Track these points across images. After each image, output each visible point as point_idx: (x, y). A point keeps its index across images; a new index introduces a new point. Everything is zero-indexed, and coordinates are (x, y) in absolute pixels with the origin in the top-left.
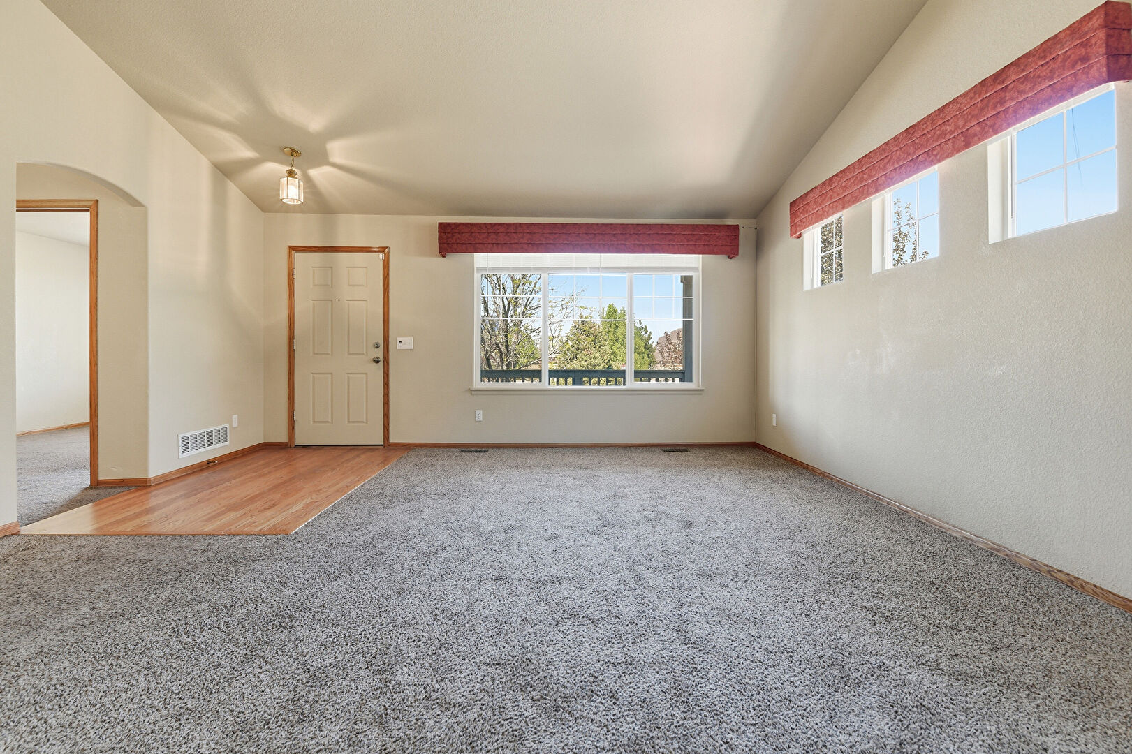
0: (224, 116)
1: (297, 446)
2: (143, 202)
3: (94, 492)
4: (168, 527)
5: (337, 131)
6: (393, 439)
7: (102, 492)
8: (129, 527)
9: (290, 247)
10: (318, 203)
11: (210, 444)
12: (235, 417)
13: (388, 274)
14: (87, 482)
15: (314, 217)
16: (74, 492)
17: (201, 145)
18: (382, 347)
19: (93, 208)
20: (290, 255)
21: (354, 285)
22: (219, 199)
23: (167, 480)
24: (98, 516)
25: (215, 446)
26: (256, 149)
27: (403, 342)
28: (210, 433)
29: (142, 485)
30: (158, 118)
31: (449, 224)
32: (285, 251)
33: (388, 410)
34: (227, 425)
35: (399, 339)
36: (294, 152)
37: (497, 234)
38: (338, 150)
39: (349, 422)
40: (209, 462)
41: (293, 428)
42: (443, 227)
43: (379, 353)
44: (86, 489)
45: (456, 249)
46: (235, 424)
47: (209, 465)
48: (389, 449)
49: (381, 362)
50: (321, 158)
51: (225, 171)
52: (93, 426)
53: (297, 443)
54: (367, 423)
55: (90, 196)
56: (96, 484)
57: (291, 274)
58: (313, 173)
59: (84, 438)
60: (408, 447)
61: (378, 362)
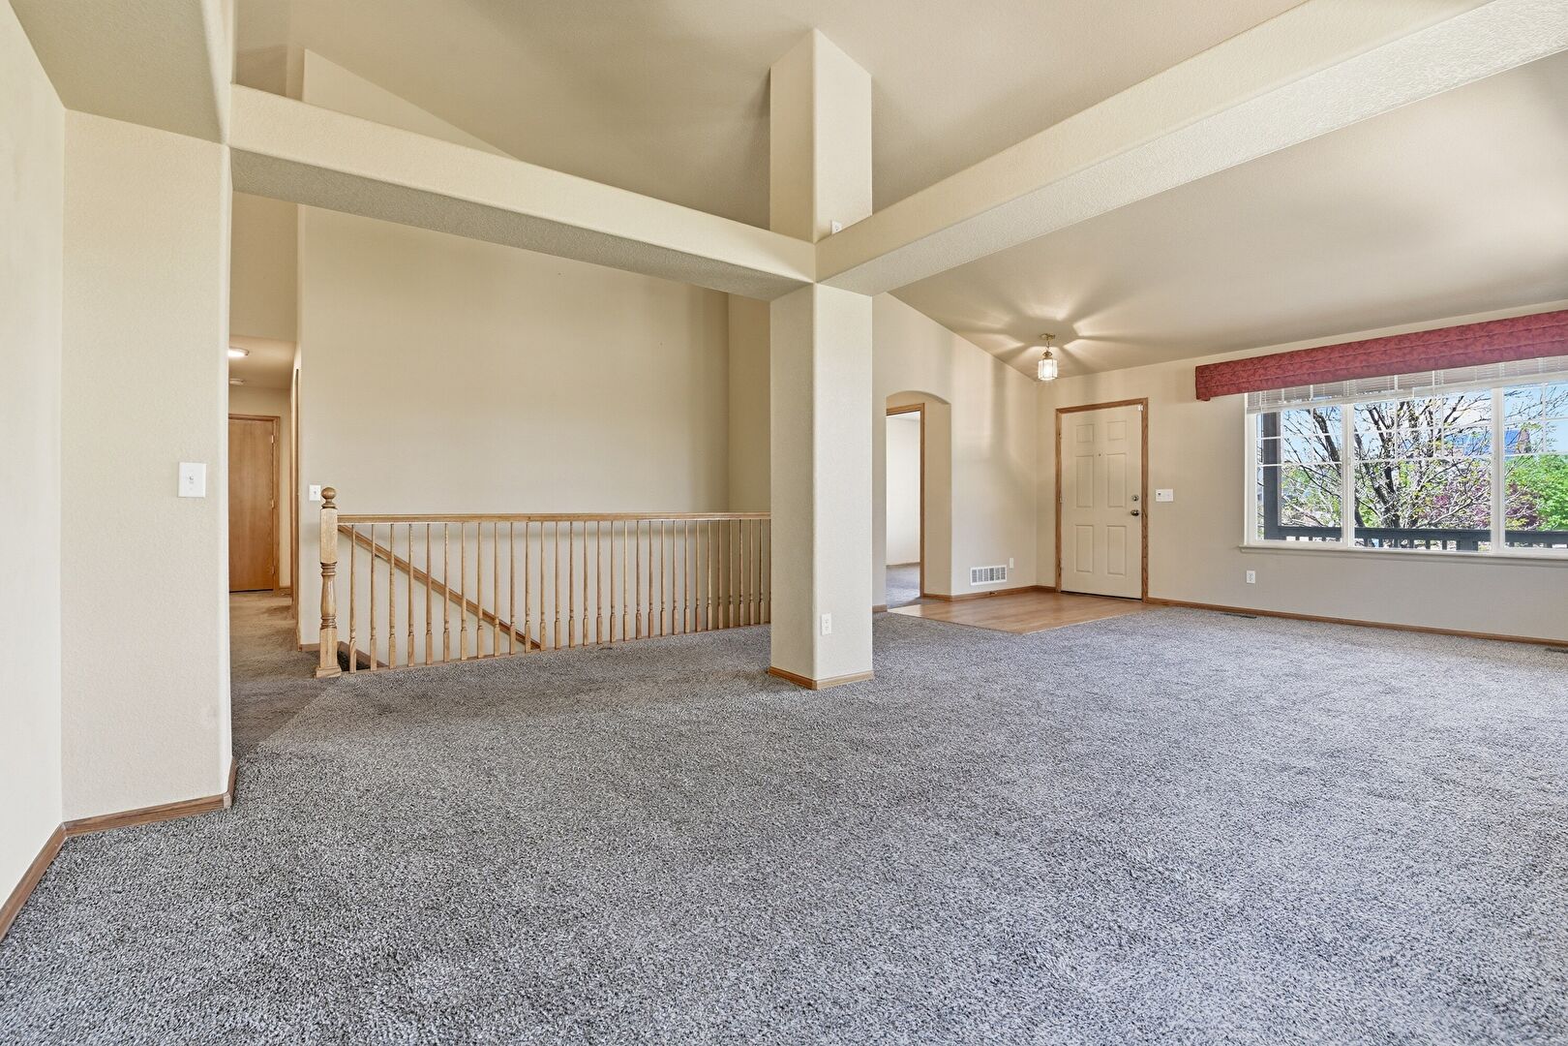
0: (997, 326)
1: (1063, 592)
2: (948, 400)
3: (922, 600)
4: (956, 620)
5: (1082, 312)
6: (1151, 595)
7: (926, 600)
8: (937, 617)
9: (1057, 410)
10: (1077, 369)
11: (992, 579)
12: (1012, 560)
13: (1147, 426)
14: (919, 595)
15: (1078, 378)
16: (911, 599)
17: (985, 347)
18: (1140, 499)
19: (921, 408)
20: (1058, 418)
21: (1114, 440)
22: (999, 382)
23: (962, 599)
24: (923, 610)
25: (995, 581)
26: (1022, 341)
27: (1163, 495)
28: (992, 570)
29: (947, 599)
30: (957, 337)
31: (1207, 367)
32: (1054, 413)
33: (1147, 565)
34: (1005, 566)
35: (1158, 491)
36: (1049, 336)
37: (1266, 369)
38: (1083, 327)
39: (1109, 573)
40: (991, 593)
41: (1060, 575)
42: (1201, 371)
43: (1138, 506)
44: (917, 598)
45: (1215, 392)
46: (1012, 566)
47: (991, 595)
48: (1145, 601)
49: (1140, 515)
50: (1073, 336)
51: (1003, 360)
52: (922, 564)
53: (1064, 587)
54: (1125, 575)
55: (920, 401)
56: (924, 596)
57: (1058, 434)
58: (1069, 347)
59: (917, 572)
60: (1166, 603)
61: (1137, 514)
